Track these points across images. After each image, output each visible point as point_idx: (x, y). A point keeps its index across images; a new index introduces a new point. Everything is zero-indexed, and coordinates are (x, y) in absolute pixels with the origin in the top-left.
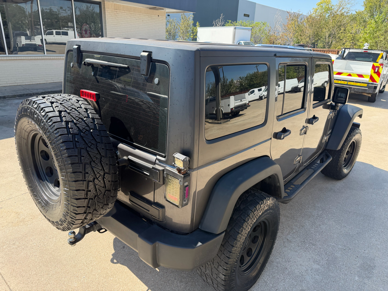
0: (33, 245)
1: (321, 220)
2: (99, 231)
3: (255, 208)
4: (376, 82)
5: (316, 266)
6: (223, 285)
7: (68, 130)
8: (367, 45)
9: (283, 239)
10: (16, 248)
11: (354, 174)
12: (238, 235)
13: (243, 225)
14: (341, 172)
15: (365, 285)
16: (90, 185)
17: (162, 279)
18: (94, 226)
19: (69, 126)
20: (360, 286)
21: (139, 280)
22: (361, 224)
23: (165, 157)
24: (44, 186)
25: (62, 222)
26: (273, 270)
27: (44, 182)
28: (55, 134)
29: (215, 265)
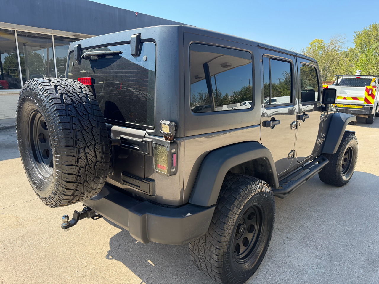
0: (30, 244)
1: (322, 221)
2: (93, 218)
3: (246, 188)
4: (371, 104)
5: (318, 261)
6: (216, 267)
7: (62, 100)
8: (359, 72)
9: (282, 237)
10: (13, 247)
11: (355, 182)
12: (229, 212)
13: (234, 202)
14: (340, 178)
15: (371, 277)
16: (80, 152)
17: (156, 272)
18: (88, 212)
19: (64, 97)
20: (365, 278)
21: (133, 274)
22: (364, 224)
23: (153, 129)
24: (40, 167)
25: (54, 195)
26: (273, 264)
27: (41, 164)
28: (50, 103)
29: (207, 246)
